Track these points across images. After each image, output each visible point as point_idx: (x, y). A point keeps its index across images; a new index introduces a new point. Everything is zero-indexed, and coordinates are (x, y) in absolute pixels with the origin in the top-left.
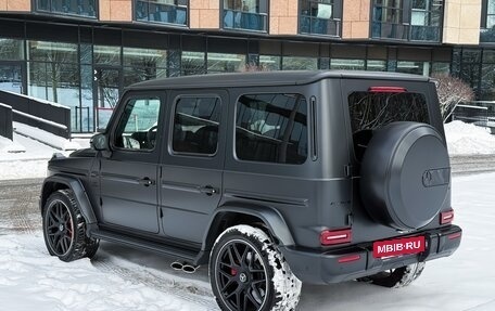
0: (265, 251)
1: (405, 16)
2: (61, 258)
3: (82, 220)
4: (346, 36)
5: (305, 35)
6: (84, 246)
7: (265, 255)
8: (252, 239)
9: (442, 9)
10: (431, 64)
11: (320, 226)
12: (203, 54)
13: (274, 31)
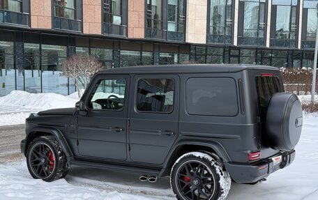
0: (213, 166)
1: (164, 26)
2: (44, 180)
3: (63, 154)
4: (130, 36)
5: (106, 35)
6: (62, 171)
7: (213, 168)
8: (204, 159)
9: (185, 22)
10: (178, 55)
11: (247, 150)
12: (38, 45)
13: (86, 31)
